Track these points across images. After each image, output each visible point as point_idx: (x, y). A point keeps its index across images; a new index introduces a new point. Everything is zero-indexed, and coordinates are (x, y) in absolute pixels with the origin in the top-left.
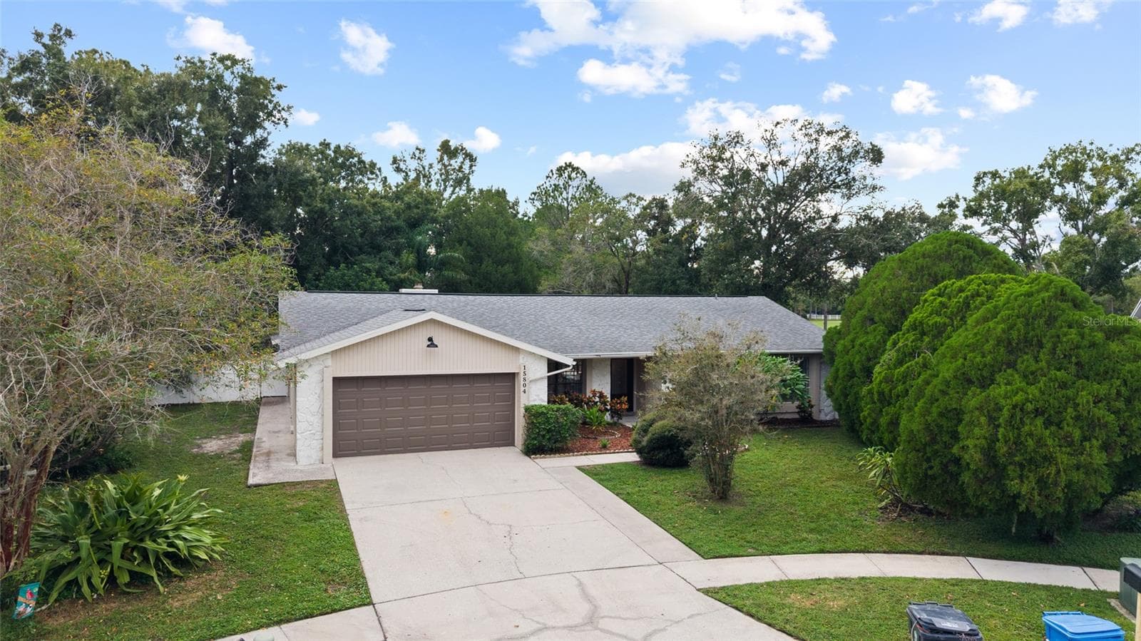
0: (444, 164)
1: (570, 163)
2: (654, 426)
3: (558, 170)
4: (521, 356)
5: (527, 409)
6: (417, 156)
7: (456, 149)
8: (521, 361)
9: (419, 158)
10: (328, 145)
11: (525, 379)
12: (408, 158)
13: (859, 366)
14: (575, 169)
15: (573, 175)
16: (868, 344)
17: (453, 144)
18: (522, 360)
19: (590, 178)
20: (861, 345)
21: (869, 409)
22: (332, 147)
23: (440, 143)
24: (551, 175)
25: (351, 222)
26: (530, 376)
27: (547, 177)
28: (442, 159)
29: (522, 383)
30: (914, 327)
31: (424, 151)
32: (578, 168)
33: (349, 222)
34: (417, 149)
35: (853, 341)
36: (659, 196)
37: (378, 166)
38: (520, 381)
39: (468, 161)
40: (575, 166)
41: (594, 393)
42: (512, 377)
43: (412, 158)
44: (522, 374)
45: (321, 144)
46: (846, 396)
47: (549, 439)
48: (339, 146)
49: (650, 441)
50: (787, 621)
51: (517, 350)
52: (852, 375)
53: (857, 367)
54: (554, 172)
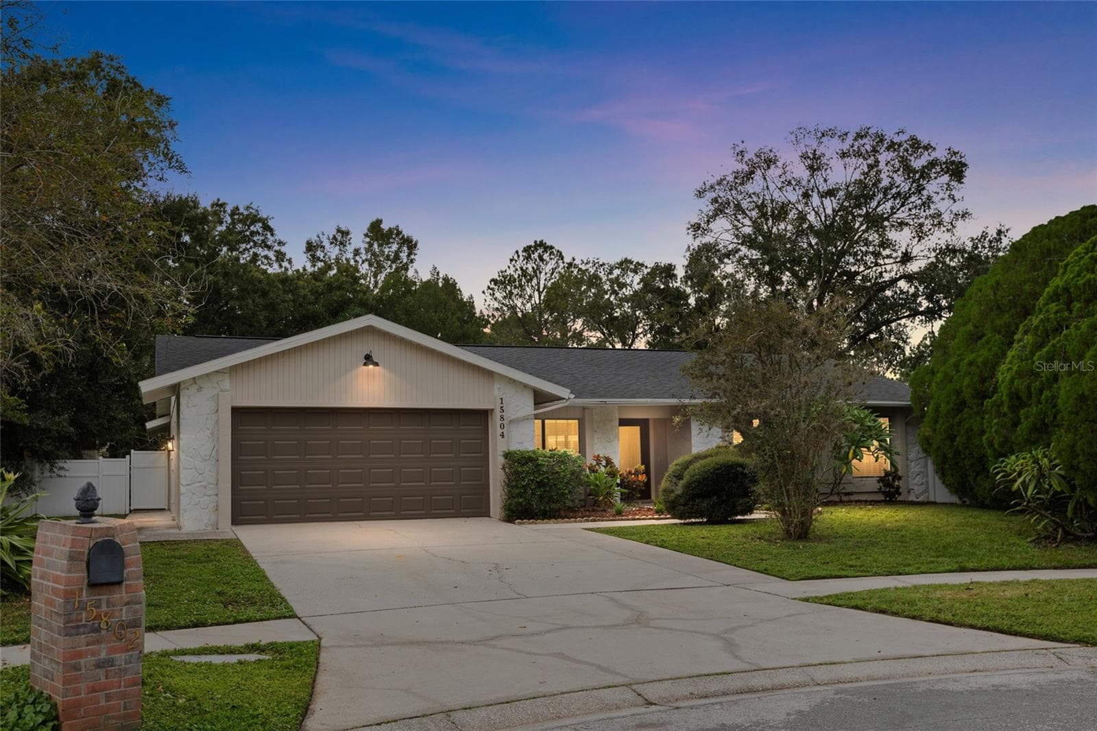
0: (374, 254)
1: (541, 242)
2: (691, 467)
3: (525, 250)
4: (497, 386)
5: (507, 455)
6: (339, 238)
7: (390, 230)
8: (496, 392)
9: (341, 243)
10: (222, 205)
11: (502, 417)
12: (326, 243)
13: (969, 390)
14: (547, 248)
15: (546, 257)
16: (980, 360)
17: (385, 226)
18: (498, 390)
19: (568, 259)
20: (971, 364)
21: (997, 424)
22: (229, 209)
23: (368, 225)
24: (516, 258)
25: (254, 301)
26: (511, 414)
27: (511, 260)
28: (371, 245)
29: (499, 422)
30: (1055, 297)
31: (348, 233)
32: (552, 248)
33: (250, 301)
34: (339, 231)
35: (956, 365)
36: (664, 261)
37: (288, 257)
38: (495, 423)
39: (405, 248)
40: (549, 244)
41: (598, 458)
42: (482, 415)
43: (331, 243)
44: (498, 414)
45: (213, 206)
46: (952, 438)
47: (541, 497)
48: (237, 208)
49: (688, 486)
50: (940, 611)
51: (490, 374)
52: (961, 406)
53: (967, 394)
54: (520, 253)
